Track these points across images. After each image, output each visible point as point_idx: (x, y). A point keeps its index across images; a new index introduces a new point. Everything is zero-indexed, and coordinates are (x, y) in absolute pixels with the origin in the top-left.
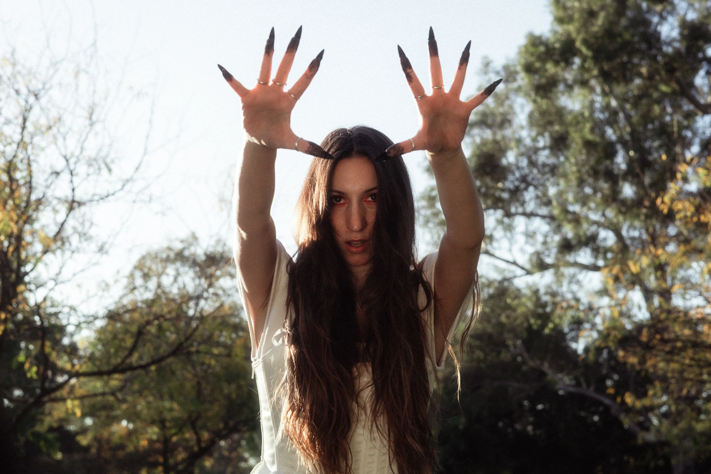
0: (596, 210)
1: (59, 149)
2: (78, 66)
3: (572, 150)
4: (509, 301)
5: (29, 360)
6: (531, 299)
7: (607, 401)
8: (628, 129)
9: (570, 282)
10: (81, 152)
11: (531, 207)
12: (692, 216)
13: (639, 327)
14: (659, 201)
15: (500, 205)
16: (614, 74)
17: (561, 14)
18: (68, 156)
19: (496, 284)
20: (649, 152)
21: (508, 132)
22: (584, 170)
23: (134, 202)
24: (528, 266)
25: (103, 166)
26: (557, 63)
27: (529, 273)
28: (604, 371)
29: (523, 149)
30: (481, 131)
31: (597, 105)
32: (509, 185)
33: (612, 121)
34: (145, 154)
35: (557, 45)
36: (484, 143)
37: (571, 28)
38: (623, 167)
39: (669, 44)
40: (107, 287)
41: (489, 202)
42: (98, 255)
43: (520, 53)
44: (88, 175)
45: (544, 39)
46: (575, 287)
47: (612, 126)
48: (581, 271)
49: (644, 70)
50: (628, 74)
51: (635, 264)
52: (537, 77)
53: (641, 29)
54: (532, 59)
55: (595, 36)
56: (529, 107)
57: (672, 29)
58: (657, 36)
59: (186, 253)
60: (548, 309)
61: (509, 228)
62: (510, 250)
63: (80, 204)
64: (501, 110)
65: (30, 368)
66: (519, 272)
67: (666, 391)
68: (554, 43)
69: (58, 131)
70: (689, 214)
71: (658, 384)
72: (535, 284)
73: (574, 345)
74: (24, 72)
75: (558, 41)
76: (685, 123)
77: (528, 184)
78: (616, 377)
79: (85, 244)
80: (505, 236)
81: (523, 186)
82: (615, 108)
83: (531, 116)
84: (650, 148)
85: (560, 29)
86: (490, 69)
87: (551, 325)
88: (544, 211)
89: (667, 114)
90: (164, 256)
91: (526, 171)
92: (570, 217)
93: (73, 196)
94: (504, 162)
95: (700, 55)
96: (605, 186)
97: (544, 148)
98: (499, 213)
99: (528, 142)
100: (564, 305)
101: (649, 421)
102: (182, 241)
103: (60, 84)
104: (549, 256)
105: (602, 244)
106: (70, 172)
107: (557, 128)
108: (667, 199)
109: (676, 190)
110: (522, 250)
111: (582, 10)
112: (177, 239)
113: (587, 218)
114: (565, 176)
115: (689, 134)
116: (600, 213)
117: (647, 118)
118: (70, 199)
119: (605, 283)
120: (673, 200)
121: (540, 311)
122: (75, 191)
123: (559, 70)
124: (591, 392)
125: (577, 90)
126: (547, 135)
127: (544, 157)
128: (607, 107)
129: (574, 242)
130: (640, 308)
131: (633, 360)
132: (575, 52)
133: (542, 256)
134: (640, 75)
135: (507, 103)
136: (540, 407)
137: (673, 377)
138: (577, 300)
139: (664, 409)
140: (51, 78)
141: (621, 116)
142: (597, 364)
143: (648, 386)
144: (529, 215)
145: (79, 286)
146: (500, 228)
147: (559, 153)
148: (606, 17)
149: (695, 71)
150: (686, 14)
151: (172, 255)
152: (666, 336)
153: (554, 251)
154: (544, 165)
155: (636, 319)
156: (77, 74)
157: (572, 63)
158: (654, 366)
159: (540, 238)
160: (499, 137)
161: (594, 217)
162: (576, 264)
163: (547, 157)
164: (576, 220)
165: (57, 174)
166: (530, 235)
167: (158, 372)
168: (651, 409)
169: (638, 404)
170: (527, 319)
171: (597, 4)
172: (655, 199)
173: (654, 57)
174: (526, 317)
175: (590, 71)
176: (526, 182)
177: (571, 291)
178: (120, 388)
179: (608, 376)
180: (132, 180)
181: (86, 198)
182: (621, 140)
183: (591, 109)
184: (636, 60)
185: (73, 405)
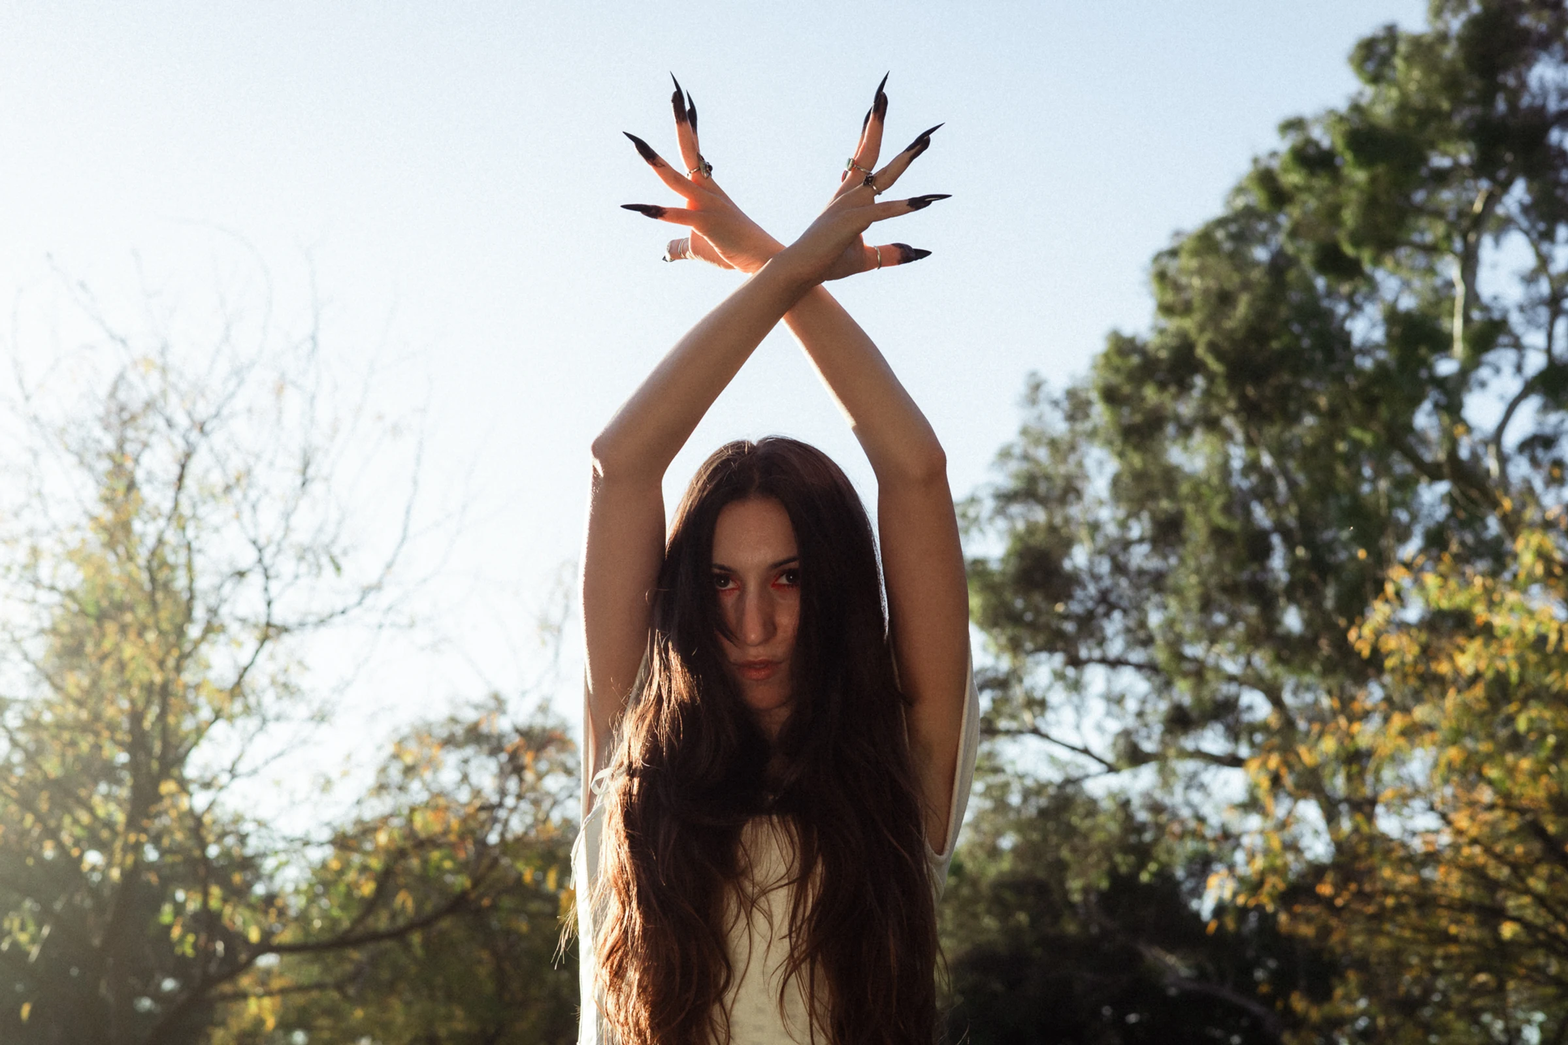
0: (1234, 653)
1: (243, 527)
2: (283, 375)
3: (1190, 547)
4: (1075, 820)
5: (180, 920)
6: (1115, 816)
7: (1256, 1008)
8: (1294, 509)
9: (1188, 787)
10: (285, 536)
11: (1115, 648)
12: (1416, 662)
13: (1317, 871)
14: (1352, 635)
15: (1060, 644)
16: (1266, 407)
17: (1169, 298)
18: (262, 541)
19: (1052, 791)
20: (1330, 547)
21: (1075, 511)
22: (1213, 580)
23: (380, 626)
24: (1110, 757)
25: (324, 560)
26: (1162, 386)
27: (1112, 769)
28: (1250, 953)
29: (1101, 542)
30: (1026, 508)
31: (1237, 464)
32: (1076, 608)
33: (1265, 492)
34: (404, 539)
35: (1163, 354)
36: (1031, 529)
37: (1188, 324)
38: (1284, 577)
39: (1365, 350)
40: (327, 785)
41: (1041, 639)
42: (311, 725)
43: (1094, 367)
44: (297, 577)
45: (1139, 342)
46: (1196, 797)
47: (1261, 501)
48: (1207, 766)
49: (1323, 402)
50: (1292, 407)
51: (1310, 750)
52: (1126, 411)
53: (1315, 325)
54: (1115, 380)
55: (1229, 335)
56: (1113, 466)
57: (1374, 326)
58: (1346, 337)
59: (484, 728)
60: (1148, 837)
61: (1076, 686)
62: (1078, 727)
63: (285, 630)
64: (1062, 469)
65: (182, 939)
66: (1094, 767)
67: (1367, 989)
68: (1158, 349)
69: (245, 496)
70: (1409, 658)
71: (1352, 977)
72: (1123, 790)
73: (1194, 904)
74: (183, 386)
75: (1163, 346)
76: (1397, 496)
77: (1111, 607)
78: (1272, 964)
79: (286, 705)
80: (1069, 701)
81: (1101, 610)
82: (1268, 469)
83: (1116, 482)
84: (1335, 540)
85: (1172, 324)
86: (1042, 395)
87: (1153, 867)
88: (1138, 655)
89: (1364, 479)
90: (444, 733)
91: (1107, 582)
92: (1187, 666)
93: (269, 615)
94: (1068, 565)
95: (1424, 374)
96: (1251, 610)
97: (1141, 540)
98: (1058, 659)
99: (1112, 530)
100: (1176, 828)
102: (477, 707)
103: (250, 410)
104: (1149, 737)
105: (1247, 717)
106: (263, 571)
107: (1165, 504)
108: (1367, 631)
109: (1385, 614)
110: (1100, 728)
111: (1206, 292)
112: (467, 703)
113: (1217, 669)
114: (1178, 592)
115: (1403, 516)
116: (1242, 659)
117: (1324, 489)
118: (263, 620)
119: (1252, 789)
120: (1378, 634)
121: (1133, 839)
122: (273, 605)
123: (1166, 398)
124: (1227, 993)
125: (1199, 437)
126: (1145, 516)
127: (1139, 556)
128: (1252, 466)
129: (1195, 714)
130: (1316, 833)
131: (1306, 930)
132: (1198, 367)
133: (1135, 738)
134: (1314, 408)
135: (1072, 459)
136: (1132, 1018)
137: (1380, 964)
138: (1201, 820)
139: (1362, 1023)
140: (232, 395)
141: (1281, 485)
142: (1239, 939)
143: (1335, 981)
144: (1115, 664)
145: (278, 783)
146: (1059, 687)
147: (1168, 550)
148: (1251, 305)
149: (1414, 402)
150: (1396, 300)
151: (459, 731)
152: (1367, 888)
153: (1157, 730)
154: (1141, 572)
155: (1309, 855)
156: (279, 391)
157: (1191, 387)
158: (1345, 942)
159: (1132, 705)
160: (1058, 520)
161: (1232, 667)
162: (1199, 754)
163: (1146, 557)
164: (1199, 672)
165: (241, 574)
166: (1116, 700)
167: (426, 944)
168: (1337, 1022)
169: (1315, 1014)
170: (1108, 856)
171: (1234, 280)
172: (1346, 631)
173: (1339, 378)
174: (1107, 850)
175: (1221, 401)
176: (1108, 603)
177: (1189, 804)
178: (353, 978)
179: (1258, 963)
180: (378, 587)
181: (291, 620)
182: (1281, 528)
183: (1225, 470)
184: (1307, 383)
185: (260, 1008)
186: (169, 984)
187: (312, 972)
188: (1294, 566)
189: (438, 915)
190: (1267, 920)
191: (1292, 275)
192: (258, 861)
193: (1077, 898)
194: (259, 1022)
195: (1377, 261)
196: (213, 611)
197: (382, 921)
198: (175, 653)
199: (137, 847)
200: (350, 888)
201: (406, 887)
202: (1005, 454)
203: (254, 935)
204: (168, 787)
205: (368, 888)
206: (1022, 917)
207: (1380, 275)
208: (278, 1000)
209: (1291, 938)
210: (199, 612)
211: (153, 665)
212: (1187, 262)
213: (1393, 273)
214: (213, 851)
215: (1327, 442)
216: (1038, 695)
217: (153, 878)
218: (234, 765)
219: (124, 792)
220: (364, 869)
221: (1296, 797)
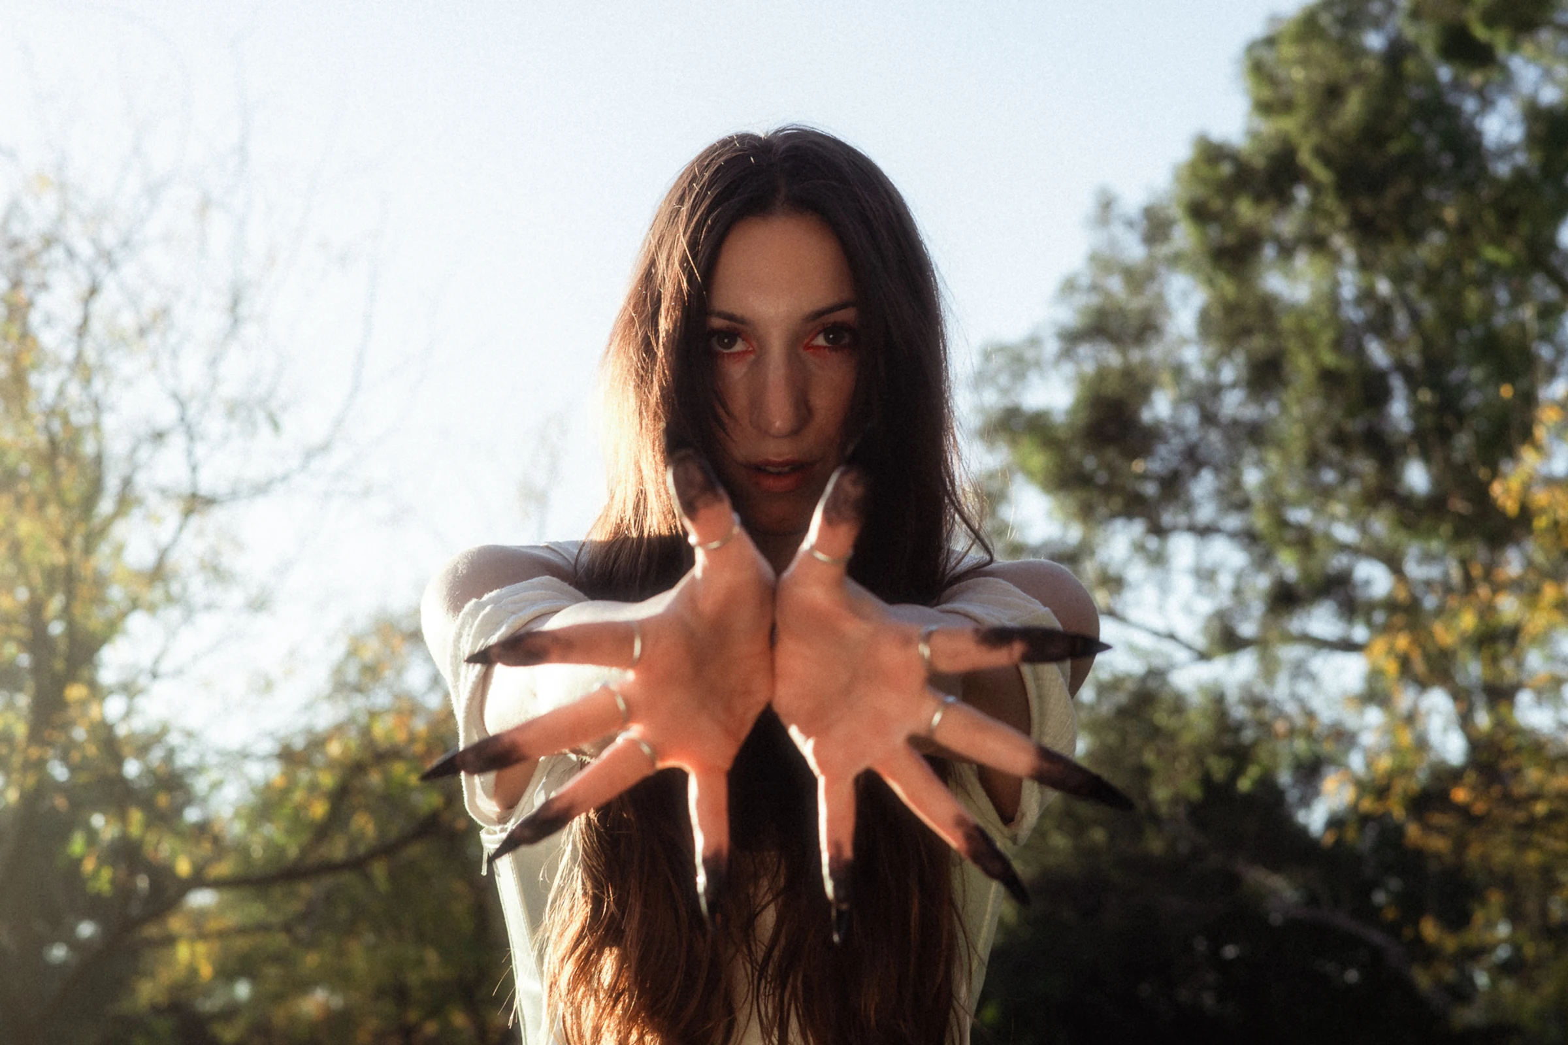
0: (1347, 518)
1: (161, 378)
2: (206, 194)
3: (1293, 390)
4: (1160, 718)
5: (94, 851)
6: (1207, 714)
7: (1377, 938)
8: (1416, 344)
9: (1294, 677)
10: (212, 388)
11: (1206, 512)
14: (1496, 488)
15: (1139, 510)
16: (1383, 223)
17: (1267, 93)
18: (184, 394)
19: (1130, 686)
20: (1462, 388)
21: (1156, 351)
22: (1321, 430)
23: (328, 495)
24: (1201, 642)
25: (260, 416)
26: (1259, 199)
27: (1204, 656)
28: (1369, 873)
29: (1187, 389)
30: (1097, 349)
31: (1348, 292)
32: (1157, 466)
33: (1381, 324)
34: (356, 389)
35: (1259, 162)
36: (1102, 374)
37: (1288, 124)
38: (1406, 425)
39: (1500, 153)
40: (268, 686)
41: (1116, 502)
42: (248, 615)
43: (1177, 178)
44: (226, 437)
45: (1229, 148)
46: (1304, 688)
47: (1377, 337)
48: (1315, 652)
49: (1450, 214)
50: (1415, 222)
51: (1445, 629)
52: (1216, 230)
53: (1440, 123)
54: (1203, 193)
55: (1339, 137)
56: (1200, 297)
57: (1510, 123)
58: (1473, 139)
60: (1248, 735)
61: (1158, 560)
62: (1161, 608)
63: (210, 501)
64: (1139, 302)
65: (96, 872)
66: (1181, 655)
67: (1514, 914)
68: (1252, 156)
69: (163, 341)
71: (1495, 897)
72: (1216, 682)
73: (1301, 817)
74: (85, 208)
75: (1258, 152)
76: (1540, 328)
77: (1200, 464)
78: (1394, 883)
80: (1151, 577)
81: (1187, 468)
82: (1385, 298)
83: (1205, 320)
84: (1465, 382)
85: (1268, 127)
86: (1114, 214)
87: (1253, 772)
88: (1233, 522)
89: (1499, 306)
91: (1194, 436)
92: (1290, 535)
93: (194, 484)
94: (1146, 416)
96: (1365, 466)
97: (1234, 385)
98: (1137, 528)
99: (1198, 373)
100: (1282, 726)
101: (1471, 981)
103: (167, 237)
104: (1247, 620)
105: (1363, 594)
106: (187, 431)
107: (1261, 342)
108: (1514, 483)
110: (1188, 610)
111: (1310, 85)
113: (1328, 537)
114: (1280, 444)
115: (1547, 352)
116: (1357, 526)
117: (1453, 318)
118: (187, 489)
119: (1375, 675)
120: (1527, 487)
121: (1227, 740)
122: (198, 471)
123: (1264, 213)
124: (1343, 920)
125: (1302, 261)
126: (1239, 355)
127: (1233, 404)
128: (1367, 296)
129: (1302, 588)
131: (1438, 844)
132: (1297, 176)
133: (1230, 621)
134: (1440, 223)
135: (1152, 288)
136: (1230, 951)
137: (1527, 881)
138: (1310, 715)
139: (1504, 952)
140: (144, 219)
141: (1401, 321)
143: (1474, 904)
144: (1204, 532)
145: (208, 685)
146: (1138, 560)
147: (1266, 394)
148: (1364, 101)
149: (1559, 214)
150: (1536, 93)
152: (1513, 791)
153: (1258, 609)
154: (1235, 423)
156: (202, 212)
157: (1292, 200)
158: (1485, 858)
159: (1226, 581)
160: (1135, 362)
161: (1345, 533)
162: (1306, 639)
163: (1241, 404)
164: (1304, 541)
165: (160, 436)
166: (1205, 576)
167: (393, 877)
168: (1474, 954)
169: (1450, 944)
170: (1200, 760)
171: (1343, 70)
172: (1488, 484)
173: (1469, 186)
174: (1199, 754)
175: (1329, 216)
176: (1194, 459)
177: (1294, 697)
178: (304, 917)
179: (1375, 884)
180: (325, 448)
181: (222, 488)
182: (1401, 367)
183: (1334, 301)
184: (1431, 193)
185: (193, 954)
186: (86, 929)
187: (256, 911)
188: (1418, 411)
189: (406, 840)
190: (1390, 835)
191: (1410, 66)
192: (188, 780)
193: (1164, 810)
194: (193, 971)
195: (1514, 47)
196: (127, 482)
197: (337, 849)
198: (81, 529)
199: (40, 764)
200: (299, 810)
201: (367, 808)
202: (1069, 286)
203: (183, 867)
204: (75, 692)
205: (319, 810)
206: (1098, 835)
207: (1517, 63)
208: (216, 945)
209: (1419, 854)
210: (112, 483)
211: (55, 545)
212: (1289, 51)
213: (1529, 61)
214: (132, 768)
215: (1454, 262)
216: (1112, 571)
217: (61, 802)
218: (157, 661)
219: (23, 700)
220: (313, 787)
221: (1423, 685)
